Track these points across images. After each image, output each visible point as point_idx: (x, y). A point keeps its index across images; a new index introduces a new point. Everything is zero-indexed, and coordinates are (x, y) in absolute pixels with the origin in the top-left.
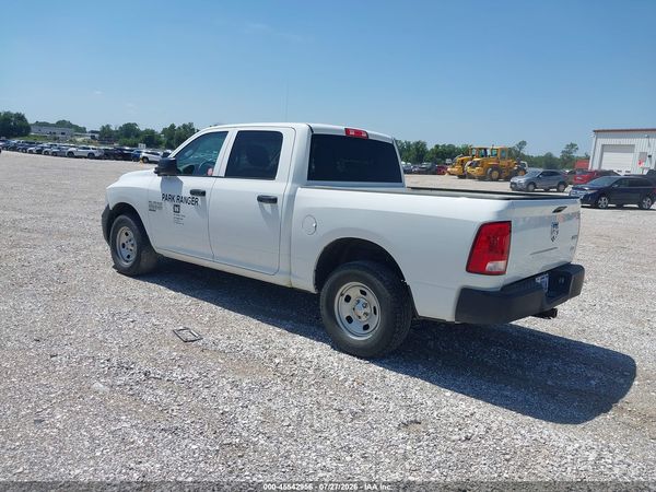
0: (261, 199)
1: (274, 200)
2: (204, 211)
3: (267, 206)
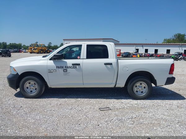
0: (106, 64)
1: (111, 64)
2: (81, 70)
3: (109, 66)
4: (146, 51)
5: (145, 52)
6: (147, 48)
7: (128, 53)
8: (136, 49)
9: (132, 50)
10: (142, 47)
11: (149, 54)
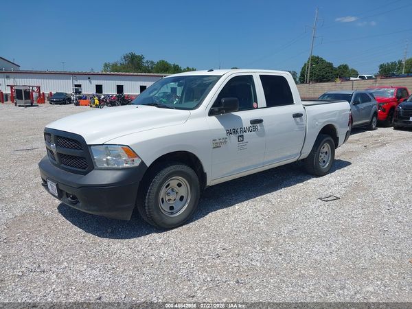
0: (295, 116)
1: (301, 115)
3: (298, 119)
4: (99, 89)
5: (97, 92)
6: (99, 83)
7: (62, 94)
8: (76, 86)
9: (66, 87)
10: (88, 81)
11: (108, 96)
